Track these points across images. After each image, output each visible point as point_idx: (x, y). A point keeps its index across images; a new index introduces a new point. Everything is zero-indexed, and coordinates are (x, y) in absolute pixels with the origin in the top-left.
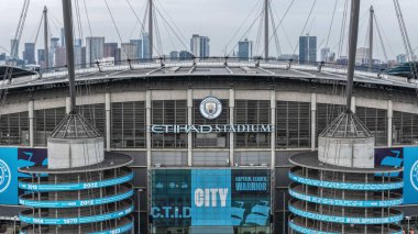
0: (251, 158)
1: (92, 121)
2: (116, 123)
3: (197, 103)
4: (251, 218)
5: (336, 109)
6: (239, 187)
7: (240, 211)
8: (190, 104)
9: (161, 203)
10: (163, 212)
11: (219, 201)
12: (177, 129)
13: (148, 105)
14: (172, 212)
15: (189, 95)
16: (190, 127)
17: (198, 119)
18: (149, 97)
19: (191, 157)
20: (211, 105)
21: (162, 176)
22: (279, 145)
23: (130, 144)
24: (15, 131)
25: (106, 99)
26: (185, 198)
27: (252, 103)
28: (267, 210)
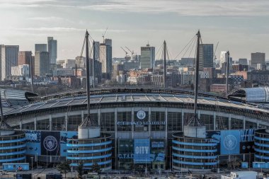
0: (158, 134)
1: (92, 120)
3: (136, 113)
4: (158, 158)
5: (191, 115)
6: (153, 146)
7: (153, 156)
8: (133, 113)
10: (123, 156)
11: (145, 152)
12: (128, 123)
13: (116, 114)
14: (126, 156)
15: (133, 110)
16: (133, 123)
18: (116, 110)
19: (133, 135)
20: (141, 114)
21: (123, 141)
22: (169, 130)
23: (108, 130)
24: (59, 125)
25: (98, 111)
26: (131, 150)
27: (158, 113)
28: (164, 155)
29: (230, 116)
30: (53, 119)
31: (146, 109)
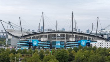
0: (63, 40)
1: (46, 36)
2: (48, 37)
3: (57, 35)
6: (61, 43)
7: (61, 46)
9: (53, 45)
11: (59, 45)
12: (55, 37)
15: (56, 34)
17: (57, 36)
18: (52, 34)
19: (56, 40)
20: (59, 35)
21: (53, 42)
22: (66, 39)
23: (50, 39)
24: (37, 38)
25: (47, 34)
26: (55, 44)
27: (63, 35)
28: (64, 46)
29: (83, 36)
30: (36, 36)
31: (60, 34)
